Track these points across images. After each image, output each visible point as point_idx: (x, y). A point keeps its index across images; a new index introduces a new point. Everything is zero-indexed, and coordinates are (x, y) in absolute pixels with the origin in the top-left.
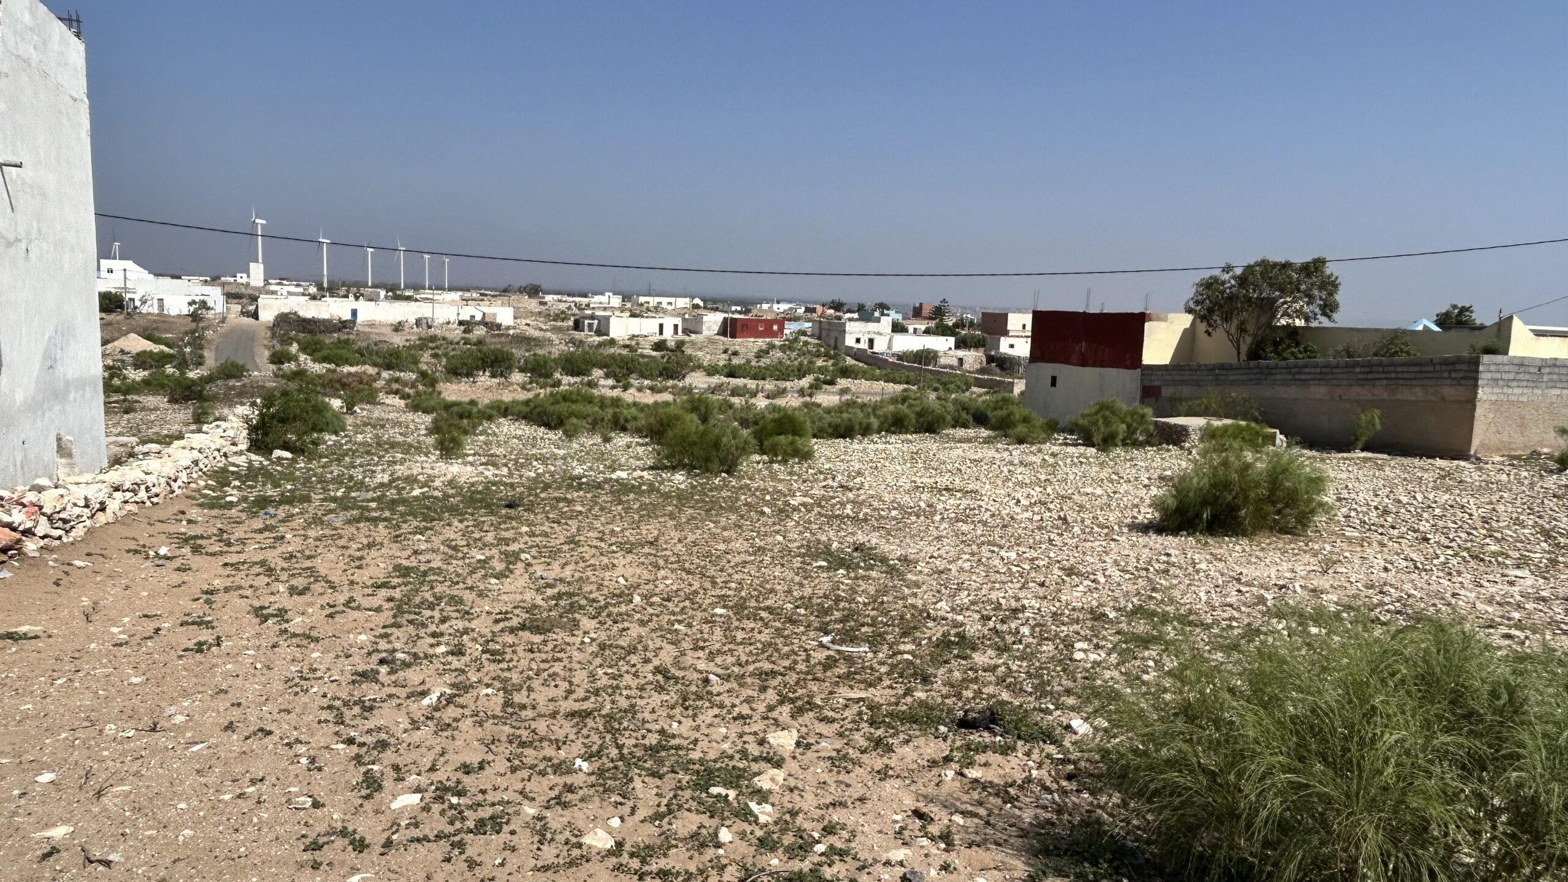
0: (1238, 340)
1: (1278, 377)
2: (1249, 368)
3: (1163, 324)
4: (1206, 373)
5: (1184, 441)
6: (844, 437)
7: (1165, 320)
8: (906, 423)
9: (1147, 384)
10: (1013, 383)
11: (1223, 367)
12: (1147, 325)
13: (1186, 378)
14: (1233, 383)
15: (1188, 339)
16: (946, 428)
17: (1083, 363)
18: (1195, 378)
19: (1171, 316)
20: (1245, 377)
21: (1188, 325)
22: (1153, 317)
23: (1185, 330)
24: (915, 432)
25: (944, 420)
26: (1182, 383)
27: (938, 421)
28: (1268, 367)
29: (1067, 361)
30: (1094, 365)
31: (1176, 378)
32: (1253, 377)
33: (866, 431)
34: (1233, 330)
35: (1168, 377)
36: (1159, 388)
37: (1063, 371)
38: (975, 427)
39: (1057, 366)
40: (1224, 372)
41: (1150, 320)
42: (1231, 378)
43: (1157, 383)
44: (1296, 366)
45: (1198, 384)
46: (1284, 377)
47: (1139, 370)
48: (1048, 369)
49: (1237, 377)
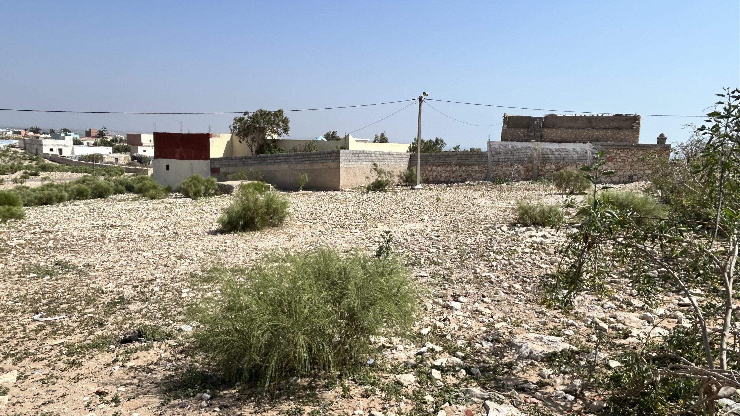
0: (251, 146)
1: (269, 161)
2: (257, 158)
3: (218, 139)
4: (239, 161)
5: (232, 192)
6: (46, 204)
7: (219, 137)
8: (85, 194)
9: (213, 167)
10: (147, 170)
11: (246, 158)
12: (211, 139)
13: (230, 163)
14: (251, 165)
15: (230, 145)
16: (110, 194)
17: (182, 158)
18: (234, 163)
19: (221, 135)
20: (255, 162)
21: (229, 139)
22: (213, 135)
23: (228, 142)
24: (92, 198)
25: (109, 190)
26: (229, 165)
27: (105, 192)
28: (264, 157)
29: (173, 157)
30: (187, 159)
31: (226, 163)
32: (259, 162)
33: (60, 200)
34: (249, 142)
35: (223, 163)
36: (219, 168)
37: (172, 162)
38: (127, 193)
39: (169, 160)
40: (247, 160)
41: (212, 137)
42: (250, 162)
43: (218, 166)
44: (275, 156)
45: (235, 166)
46: (271, 161)
47: (209, 160)
48: (164, 162)
49: (252, 162)
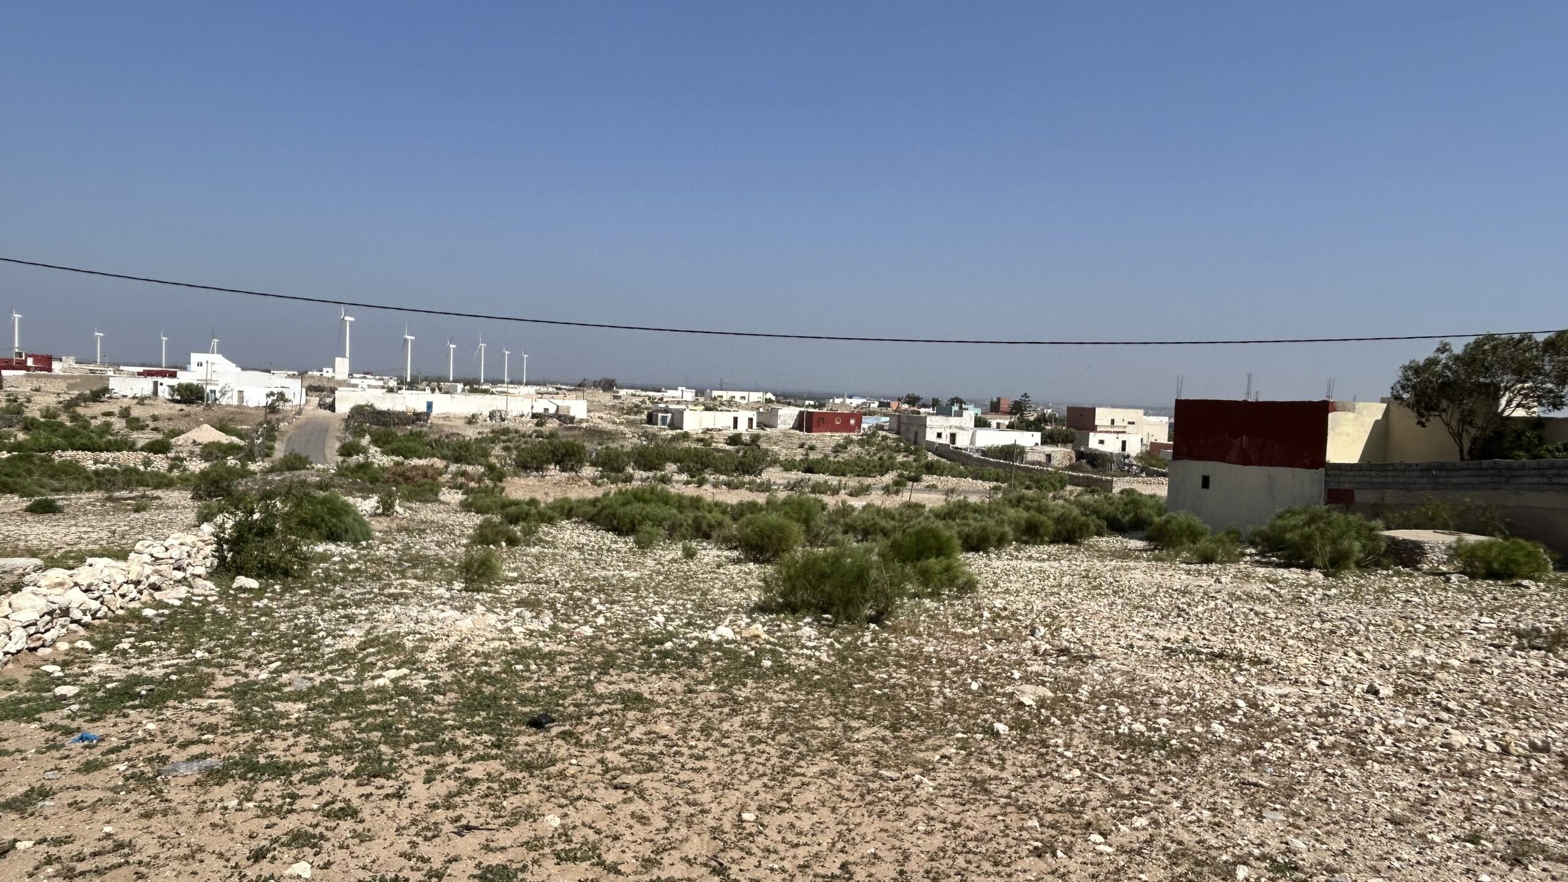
0: (1460, 436)
1: (1527, 480)
2: (1482, 469)
3: (1350, 415)
4: (1418, 474)
7: (1352, 409)
9: (1333, 486)
11: (1441, 467)
12: (1331, 416)
13: (1390, 480)
14: (1458, 487)
15: (1381, 433)
17: (1245, 461)
18: (1402, 480)
19: (1359, 405)
20: (1475, 480)
21: (1380, 417)
22: (1339, 406)
23: (1377, 422)
26: (1384, 486)
28: (1509, 468)
29: (1222, 458)
30: (1260, 463)
31: (1375, 480)
32: (1488, 479)
34: (1454, 424)
35: (1363, 479)
36: (1352, 492)
37: (1221, 471)
39: (1210, 464)
40: (1444, 473)
41: (1335, 410)
42: (1454, 480)
43: (1347, 486)
44: (1552, 466)
45: (1406, 487)
46: (1535, 480)
47: (1322, 470)
48: (1197, 468)
49: (1462, 480)
